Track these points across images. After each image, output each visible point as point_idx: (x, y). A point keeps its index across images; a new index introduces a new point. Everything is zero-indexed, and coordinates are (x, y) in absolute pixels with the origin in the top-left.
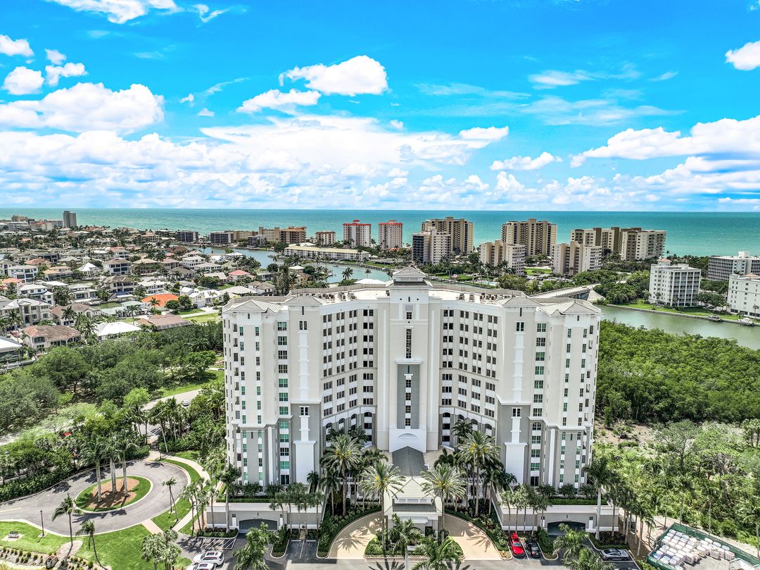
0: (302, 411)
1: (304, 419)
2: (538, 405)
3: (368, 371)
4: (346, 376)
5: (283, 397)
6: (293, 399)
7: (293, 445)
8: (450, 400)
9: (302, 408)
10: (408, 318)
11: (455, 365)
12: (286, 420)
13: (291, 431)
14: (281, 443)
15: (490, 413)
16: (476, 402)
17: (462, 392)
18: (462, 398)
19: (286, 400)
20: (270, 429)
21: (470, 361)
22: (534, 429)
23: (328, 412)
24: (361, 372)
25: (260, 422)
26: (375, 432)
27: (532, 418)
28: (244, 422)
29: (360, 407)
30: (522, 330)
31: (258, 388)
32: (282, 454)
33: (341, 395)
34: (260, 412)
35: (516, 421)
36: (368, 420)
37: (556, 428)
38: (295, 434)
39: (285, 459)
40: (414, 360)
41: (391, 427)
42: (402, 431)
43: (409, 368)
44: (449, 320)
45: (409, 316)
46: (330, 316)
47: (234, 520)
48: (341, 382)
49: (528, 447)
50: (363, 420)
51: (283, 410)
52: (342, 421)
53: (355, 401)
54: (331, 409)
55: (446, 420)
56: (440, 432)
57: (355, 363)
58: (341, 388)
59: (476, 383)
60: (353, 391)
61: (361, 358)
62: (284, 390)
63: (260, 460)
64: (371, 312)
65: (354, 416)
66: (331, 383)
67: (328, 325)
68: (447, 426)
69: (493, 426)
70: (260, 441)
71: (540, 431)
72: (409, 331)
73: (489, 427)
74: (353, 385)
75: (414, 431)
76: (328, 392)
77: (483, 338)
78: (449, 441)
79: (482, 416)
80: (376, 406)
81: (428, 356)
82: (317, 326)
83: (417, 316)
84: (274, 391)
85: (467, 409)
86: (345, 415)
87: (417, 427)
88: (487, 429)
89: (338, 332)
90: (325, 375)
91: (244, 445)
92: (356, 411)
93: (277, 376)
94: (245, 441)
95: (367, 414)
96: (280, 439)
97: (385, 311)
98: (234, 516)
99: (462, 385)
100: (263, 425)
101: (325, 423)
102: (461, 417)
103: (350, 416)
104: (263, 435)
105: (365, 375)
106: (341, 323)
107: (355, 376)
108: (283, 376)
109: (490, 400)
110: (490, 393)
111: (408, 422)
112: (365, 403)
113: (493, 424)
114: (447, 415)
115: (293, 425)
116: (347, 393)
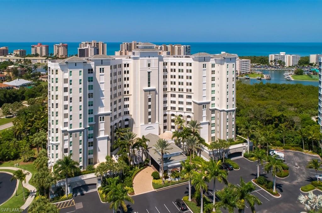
2: (213, 102)
3: (127, 96)
4: (117, 99)
5: (91, 112)
6: (95, 113)
7: (95, 140)
9: (101, 117)
10: (148, 67)
15: (189, 110)
16: (181, 106)
17: (173, 102)
18: (173, 105)
25: (81, 127)
27: (211, 108)
28: (71, 128)
30: (205, 67)
35: (204, 111)
36: (127, 123)
37: (224, 111)
38: (96, 133)
40: (152, 87)
43: (150, 92)
45: (149, 65)
50: (124, 123)
53: (121, 113)
59: (181, 96)
60: (120, 108)
62: (91, 108)
65: (120, 122)
69: (191, 116)
72: (149, 73)
74: (120, 104)
75: (153, 125)
77: (184, 74)
79: (185, 112)
81: (158, 85)
85: (176, 110)
86: (117, 121)
88: (188, 118)
91: (70, 142)
92: (121, 118)
94: (71, 139)
95: (126, 120)
99: (173, 99)
108: (91, 100)
109: (189, 103)
110: (189, 100)
111: (150, 120)
112: (125, 114)
115: (95, 128)
116: (117, 109)
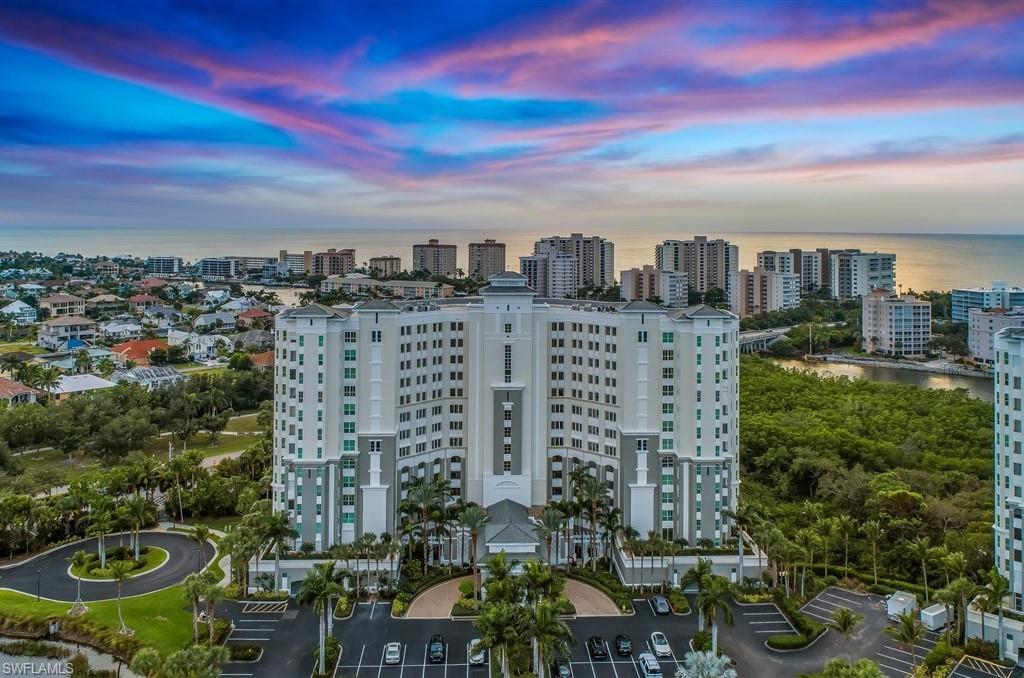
0: (373, 446)
1: (375, 459)
2: (667, 435)
3: (457, 401)
4: (429, 407)
5: (349, 428)
6: (362, 431)
7: (359, 492)
8: (562, 439)
9: (373, 443)
10: (506, 332)
11: (568, 393)
12: (351, 458)
13: (357, 473)
14: (344, 488)
15: (610, 451)
16: (593, 439)
17: (576, 427)
18: (577, 435)
19: (353, 431)
20: (332, 467)
21: (585, 387)
22: (665, 466)
23: (405, 452)
24: (446, 403)
25: (319, 457)
26: (464, 483)
27: (661, 450)
28: (300, 457)
29: (446, 449)
30: (645, 341)
31: (320, 413)
32: (346, 504)
33: (421, 431)
34: (320, 444)
35: (642, 457)
36: (456, 467)
37: (690, 461)
38: (363, 476)
39: (350, 509)
40: (515, 384)
41: (485, 473)
42: (499, 479)
43: (508, 395)
44: (558, 335)
45: (508, 328)
46: (409, 328)
47: (285, 581)
48: (422, 414)
49: (658, 490)
50: (449, 466)
51: (348, 445)
52: (422, 465)
53: (439, 440)
54: (408, 448)
55: (557, 466)
56: (549, 483)
57: (440, 391)
58: (421, 422)
59: (594, 413)
60: (437, 427)
61: (447, 384)
62: (349, 419)
63: (319, 506)
64: (461, 325)
65: (437, 461)
66: (409, 414)
67: (407, 339)
68: (558, 475)
69: (615, 467)
70: (319, 481)
71: (672, 469)
72: (508, 348)
73: (610, 469)
74: (437, 419)
75: (516, 478)
76: (406, 426)
77: (601, 355)
78: (561, 494)
79: (601, 456)
80: (466, 448)
81: (531, 379)
82: (393, 339)
83: (517, 330)
84: (337, 420)
85: (583, 449)
86: (427, 458)
87: (518, 471)
88: (608, 473)
89: (419, 349)
90: (402, 403)
91: (299, 488)
92: (440, 454)
93: (343, 401)
94: (300, 481)
95: (454, 459)
96: (343, 482)
97: (478, 324)
98: (285, 575)
99: (576, 418)
100: (324, 460)
101: (401, 465)
102: (576, 460)
103: (433, 460)
104: (322, 473)
105: (451, 406)
106: (421, 337)
107: (440, 407)
108: (350, 400)
109: (610, 434)
110: (610, 425)
111: (507, 466)
112: (451, 444)
113: (615, 464)
114: (558, 459)
115: (360, 464)
116: (429, 429)
